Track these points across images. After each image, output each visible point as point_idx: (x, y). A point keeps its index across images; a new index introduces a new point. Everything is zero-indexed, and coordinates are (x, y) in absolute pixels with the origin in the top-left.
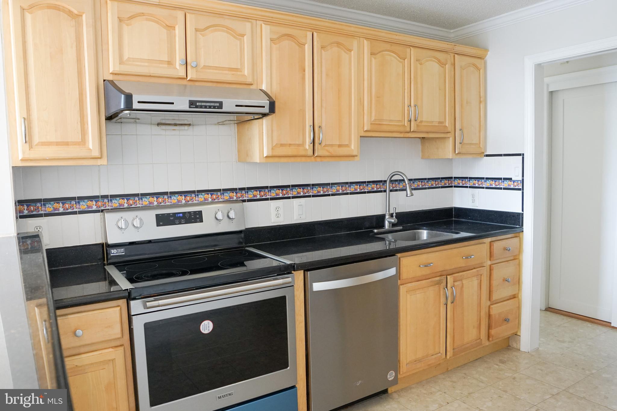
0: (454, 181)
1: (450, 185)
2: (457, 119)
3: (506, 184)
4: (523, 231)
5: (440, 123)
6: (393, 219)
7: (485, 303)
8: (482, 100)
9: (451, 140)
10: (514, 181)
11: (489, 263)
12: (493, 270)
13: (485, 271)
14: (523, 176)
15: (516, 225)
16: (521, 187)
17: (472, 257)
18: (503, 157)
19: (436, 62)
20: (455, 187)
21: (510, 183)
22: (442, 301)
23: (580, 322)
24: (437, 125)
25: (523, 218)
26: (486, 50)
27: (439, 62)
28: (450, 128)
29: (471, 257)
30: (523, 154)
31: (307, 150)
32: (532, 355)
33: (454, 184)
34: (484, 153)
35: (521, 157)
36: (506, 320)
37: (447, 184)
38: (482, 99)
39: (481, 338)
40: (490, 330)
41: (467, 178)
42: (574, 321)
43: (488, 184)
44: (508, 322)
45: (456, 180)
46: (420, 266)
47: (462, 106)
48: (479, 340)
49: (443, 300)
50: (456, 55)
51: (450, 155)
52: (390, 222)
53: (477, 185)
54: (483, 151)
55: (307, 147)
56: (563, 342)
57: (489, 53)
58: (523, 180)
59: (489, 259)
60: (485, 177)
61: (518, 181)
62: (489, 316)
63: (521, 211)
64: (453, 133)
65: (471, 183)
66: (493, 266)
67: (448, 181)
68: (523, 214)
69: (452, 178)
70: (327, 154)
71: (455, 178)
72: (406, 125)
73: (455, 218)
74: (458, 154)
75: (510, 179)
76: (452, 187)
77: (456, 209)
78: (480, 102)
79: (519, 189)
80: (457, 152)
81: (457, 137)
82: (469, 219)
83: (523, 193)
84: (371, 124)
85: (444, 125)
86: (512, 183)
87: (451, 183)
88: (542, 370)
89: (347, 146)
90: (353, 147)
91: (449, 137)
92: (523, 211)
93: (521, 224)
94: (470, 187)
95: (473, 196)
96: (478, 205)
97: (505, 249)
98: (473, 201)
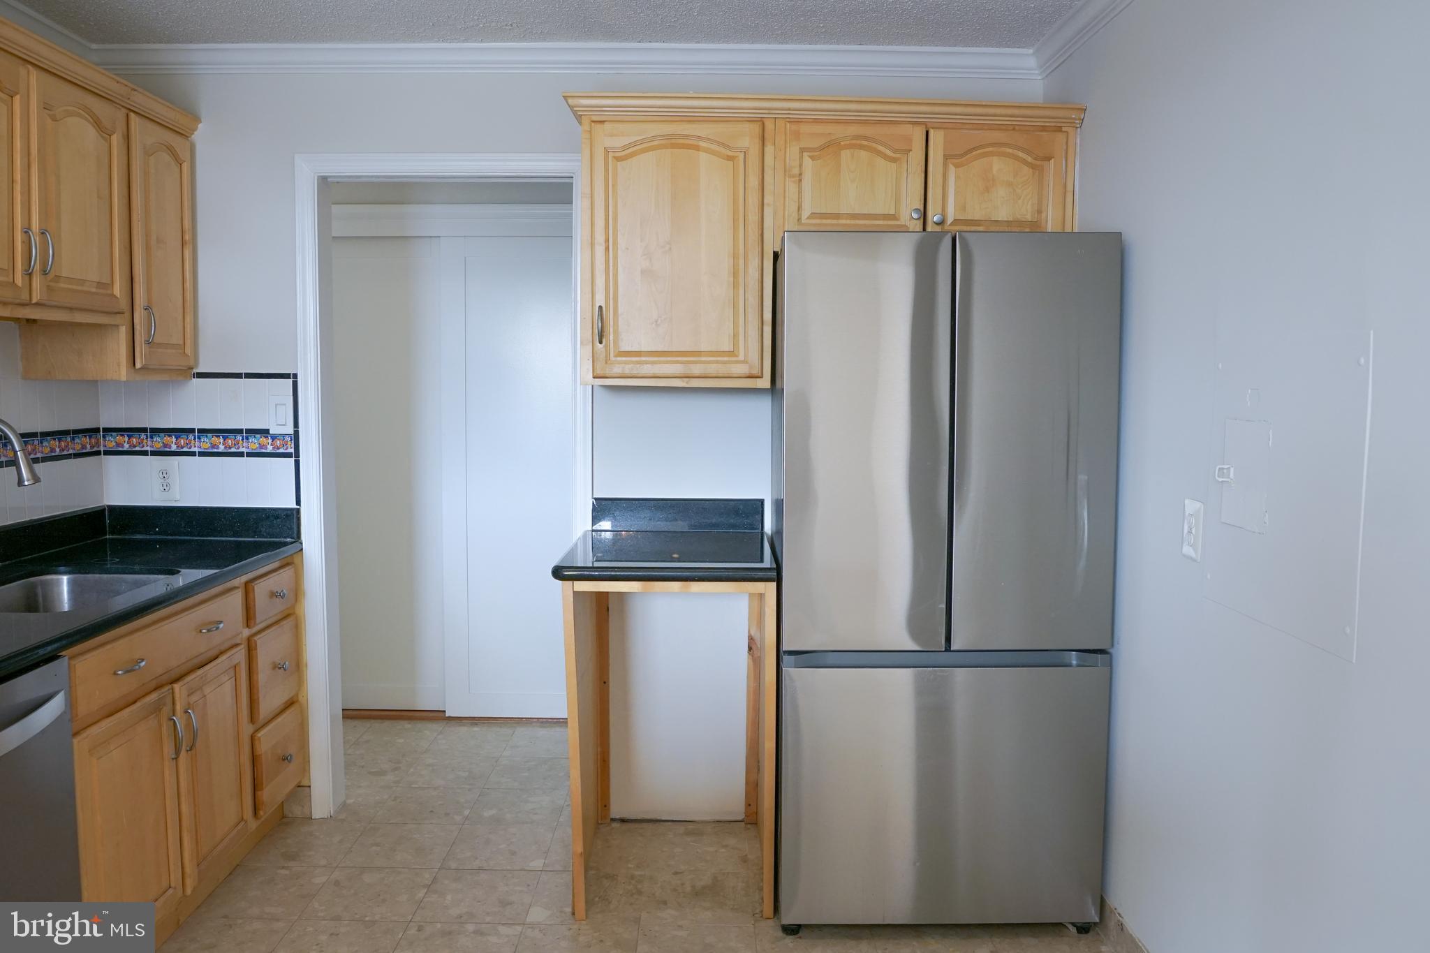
0: (104, 437)
1: (95, 449)
2: (136, 279)
3: (254, 444)
4: (302, 549)
5: (100, 285)
7: (247, 729)
8: (188, 240)
9: (123, 331)
10: (274, 437)
11: (246, 633)
12: (256, 649)
13: (240, 655)
14: (296, 424)
15: (285, 538)
16: (292, 450)
17: (221, 626)
18: (243, 380)
19: (91, 123)
20: (107, 453)
21: (263, 440)
22: (166, 750)
23: (387, 723)
24: (94, 290)
25: (299, 519)
26: (197, 119)
27: (97, 123)
28: (124, 304)
29: (218, 628)
30: (295, 376)
32: (343, 820)
33: (105, 446)
34: (192, 369)
35: (290, 381)
36: (286, 759)
37: (88, 446)
38: (187, 237)
39: (245, 818)
40: (259, 793)
41: (144, 430)
42: (377, 725)
43: (206, 443)
44: (290, 762)
45: (111, 435)
46: (115, 674)
47: (148, 248)
48: (243, 823)
49: (169, 749)
50: (132, 115)
51: (123, 373)
53: (174, 448)
54: (192, 363)
56: (382, 773)
57: (200, 126)
58: (296, 433)
59: (245, 625)
60: (197, 426)
61: (284, 436)
62: (254, 759)
63: (292, 504)
64: (128, 315)
65: (158, 443)
66: (256, 638)
67: (90, 437)
68: (298, 511)
69: (97, 430)
71: (105, 430)
72: (18, 283)
73: (112, 533)
75: (265, 432)
76: (98, 453)
77: (112, 509)
78: (183, 244)
79: (288, 455)
80: (138, 365)
81: (137, 327)
82: (156, 533)
83: (297, 464)
85: (109, 292)
86: (270, 441)
87: (98, 444)
88: (377, 845)
91: (118, 326)
92: (298, 503)
93: (295, 535)
94: (154, 453)
95: (164, 475)
96: (178, 497)
97: (274, 595)
98: (166, 488)
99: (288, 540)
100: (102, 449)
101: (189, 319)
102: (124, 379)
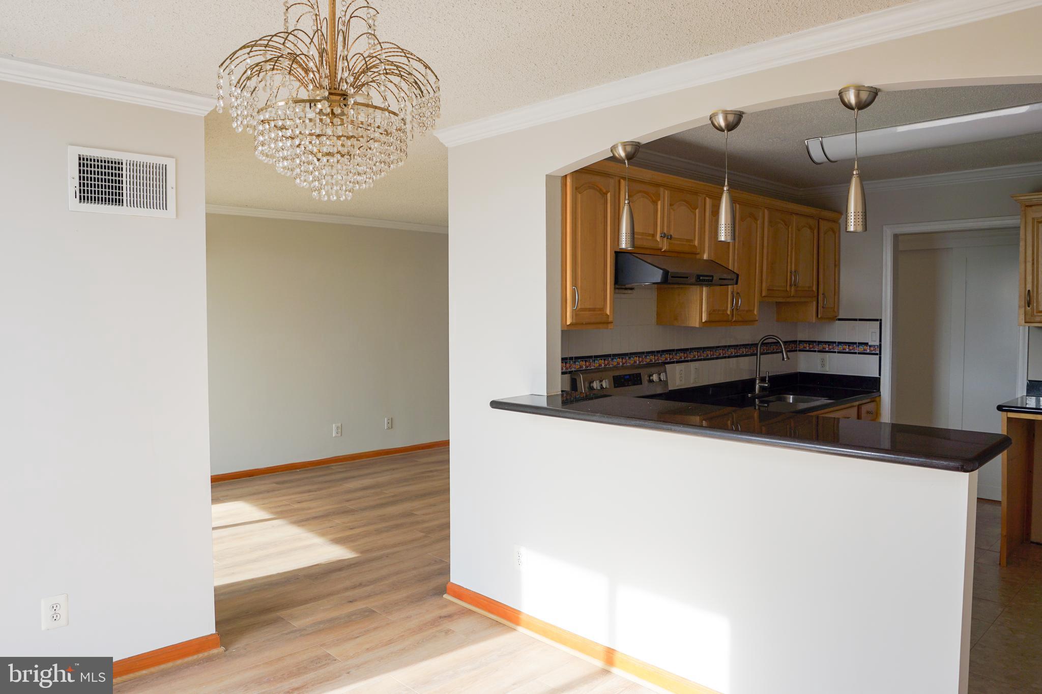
0: (799, 344)
2: (820, 282)
3: (861, 349)
4: (880, 395)
5: (809, 287)
6: (766, 384)
8: (837, 264)
9: (815, 303)
10: (870, 346)
14: (880, 341)
15: (873, 390)
16: (878, 352)
18: (858, 322)
19: (808, 228)
20: (800, 351)
21: (865, 347)
24: (807, 289)
25: (880, 382)
27: (810, 228)
28: (816, 293)
30: (881, 320)
31: (728, 315)
34: (836, 317)
35: (879, 322)
38: (837, 263)
41: (815, 342)
43: (841, 348)
45: (802, 344)
47: (824, 270)
50: (820, 220)
51: (814, 319)
52: (760, 387)
53: (827, 349)
54: (837, 315)
55: (729, 312)
58: (880, 345)
60: (837, 341)
61: (875, 346)
63: (877, 375)
64: (817, 297)
65: (821, 347)
67: (794, 344)
68: (880, 378)
69: (797, 341)
70: (740, 319)
71: (800, 341)
72: (788, 289)
73: (800, 384)
74: (820, 318)
75: (866, 344)
76: (796, 351)
77: (800, 373)
78: (835, 266)
79: (877, 354)
80: (819, 316)
81: (819, 301)
82: (818, 385)
83: (880, 358)
84: (768, 290)
85: (811, 289)
86: (868, 348)
87: (796, 347)
89: (752, 311)
90: (755, 313)
91: (812, 302)
92: (880, 375)
93: (878, 389)
94: (819, 351)
95: (823, 360)
96: (828, 370)
97: (868, 412)
98: (823, 365)
99: (875, 391)
100: (798, 349)
101: (836, 297)
102: (814, 321)
